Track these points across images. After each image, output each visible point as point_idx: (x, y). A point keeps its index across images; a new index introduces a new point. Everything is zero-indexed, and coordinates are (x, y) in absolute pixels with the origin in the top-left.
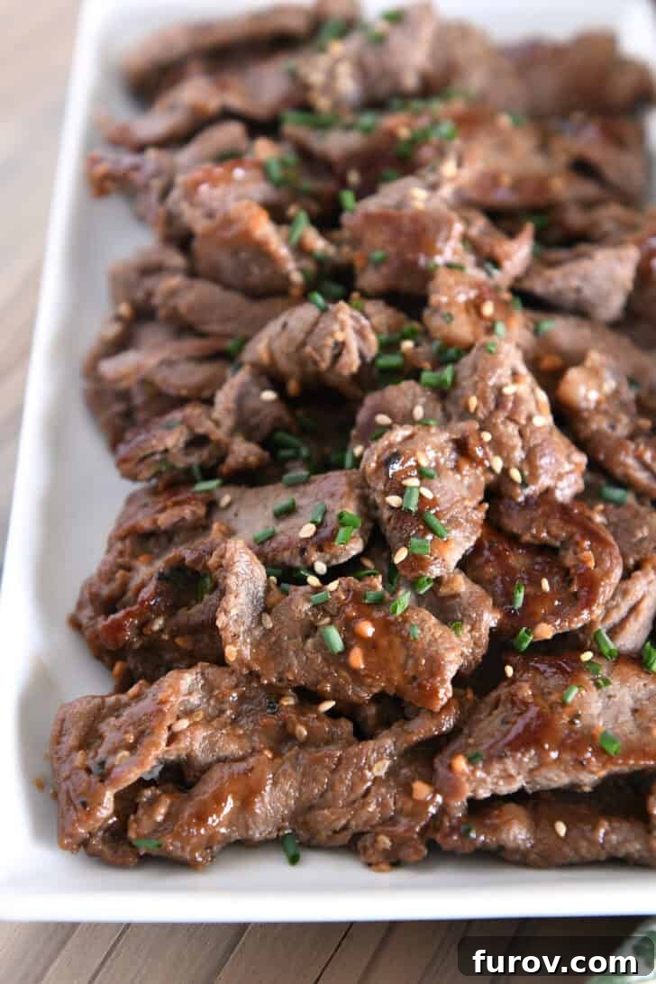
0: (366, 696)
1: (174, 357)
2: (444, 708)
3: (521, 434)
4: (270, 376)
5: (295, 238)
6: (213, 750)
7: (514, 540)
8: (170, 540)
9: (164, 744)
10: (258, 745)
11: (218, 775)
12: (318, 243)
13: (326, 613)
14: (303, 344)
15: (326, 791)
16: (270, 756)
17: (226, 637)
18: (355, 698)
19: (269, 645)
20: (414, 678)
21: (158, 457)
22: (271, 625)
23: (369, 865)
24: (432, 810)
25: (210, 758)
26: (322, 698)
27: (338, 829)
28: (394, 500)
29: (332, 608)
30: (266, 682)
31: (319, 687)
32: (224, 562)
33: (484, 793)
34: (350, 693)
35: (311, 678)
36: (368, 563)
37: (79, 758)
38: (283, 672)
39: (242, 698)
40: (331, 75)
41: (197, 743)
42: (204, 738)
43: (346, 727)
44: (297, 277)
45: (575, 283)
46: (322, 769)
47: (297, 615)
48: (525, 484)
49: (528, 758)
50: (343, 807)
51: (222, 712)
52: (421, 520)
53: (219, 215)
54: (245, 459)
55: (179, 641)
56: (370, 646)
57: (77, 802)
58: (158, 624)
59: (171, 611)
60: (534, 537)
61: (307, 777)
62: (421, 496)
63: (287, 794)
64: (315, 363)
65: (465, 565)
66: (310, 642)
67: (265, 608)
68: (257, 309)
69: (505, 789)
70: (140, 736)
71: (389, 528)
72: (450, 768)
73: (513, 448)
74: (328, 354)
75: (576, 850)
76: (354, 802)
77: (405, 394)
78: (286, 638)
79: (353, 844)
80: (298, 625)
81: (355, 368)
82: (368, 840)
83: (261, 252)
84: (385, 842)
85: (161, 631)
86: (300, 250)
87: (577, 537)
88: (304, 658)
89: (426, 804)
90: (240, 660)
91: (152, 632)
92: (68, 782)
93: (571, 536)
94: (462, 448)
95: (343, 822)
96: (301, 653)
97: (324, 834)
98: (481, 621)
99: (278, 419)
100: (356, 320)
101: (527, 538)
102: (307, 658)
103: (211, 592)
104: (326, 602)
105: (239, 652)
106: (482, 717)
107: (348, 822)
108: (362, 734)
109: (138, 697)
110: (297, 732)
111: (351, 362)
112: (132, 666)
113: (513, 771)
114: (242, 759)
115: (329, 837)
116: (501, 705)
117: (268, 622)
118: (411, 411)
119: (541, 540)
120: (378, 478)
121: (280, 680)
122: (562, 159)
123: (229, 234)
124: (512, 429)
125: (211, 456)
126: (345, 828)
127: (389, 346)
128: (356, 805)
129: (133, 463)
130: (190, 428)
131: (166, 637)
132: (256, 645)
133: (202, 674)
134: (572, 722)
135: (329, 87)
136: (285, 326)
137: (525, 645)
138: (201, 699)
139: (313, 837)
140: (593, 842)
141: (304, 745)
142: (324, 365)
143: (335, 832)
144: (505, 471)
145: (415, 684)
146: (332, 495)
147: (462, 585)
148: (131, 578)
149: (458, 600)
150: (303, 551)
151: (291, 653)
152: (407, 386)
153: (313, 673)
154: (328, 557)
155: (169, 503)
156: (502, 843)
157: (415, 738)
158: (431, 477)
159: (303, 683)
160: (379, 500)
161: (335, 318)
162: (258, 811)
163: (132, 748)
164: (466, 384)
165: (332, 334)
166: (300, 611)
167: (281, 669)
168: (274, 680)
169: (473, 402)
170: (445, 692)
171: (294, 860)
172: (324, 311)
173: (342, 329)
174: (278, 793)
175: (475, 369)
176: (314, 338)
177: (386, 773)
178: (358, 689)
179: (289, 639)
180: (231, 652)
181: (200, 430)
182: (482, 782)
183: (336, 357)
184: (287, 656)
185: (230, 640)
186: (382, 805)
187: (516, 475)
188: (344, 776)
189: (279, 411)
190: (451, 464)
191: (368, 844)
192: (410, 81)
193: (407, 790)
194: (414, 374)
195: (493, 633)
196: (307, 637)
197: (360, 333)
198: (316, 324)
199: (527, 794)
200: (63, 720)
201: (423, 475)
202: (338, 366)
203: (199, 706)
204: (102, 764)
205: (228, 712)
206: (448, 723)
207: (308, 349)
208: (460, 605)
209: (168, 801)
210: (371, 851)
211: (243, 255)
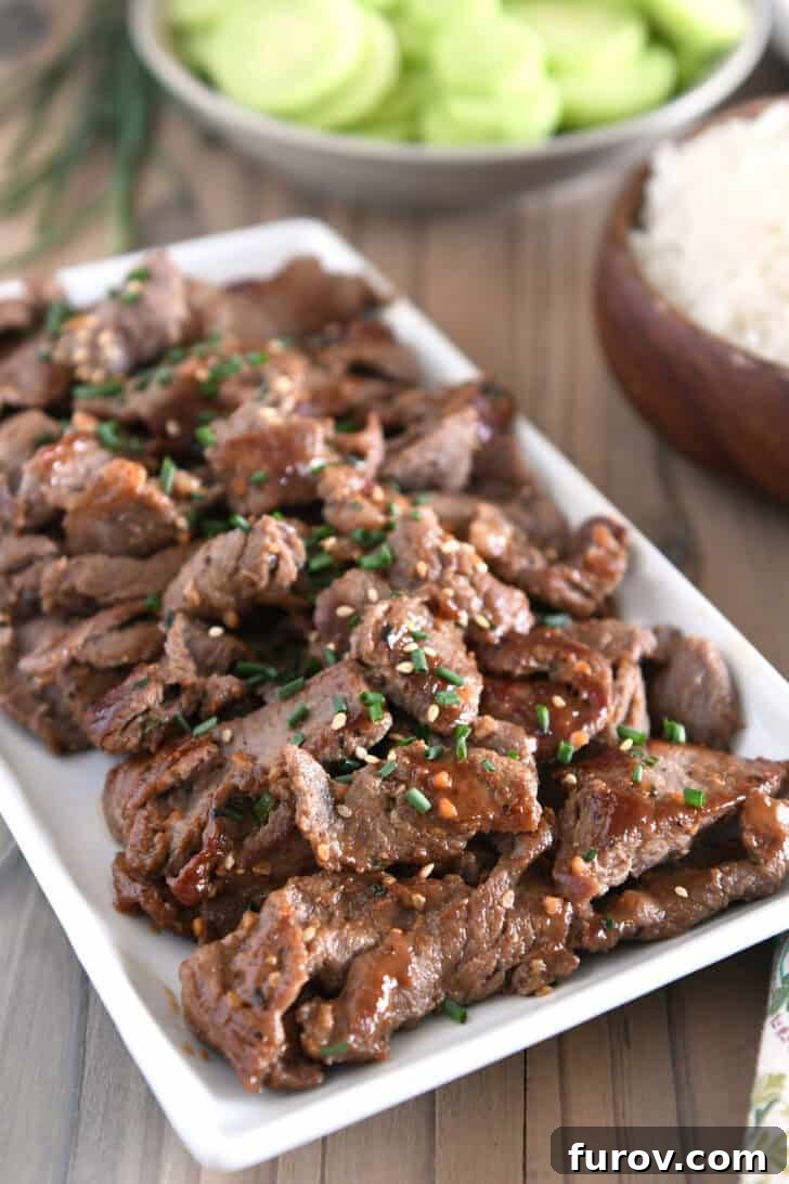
0: (462, 844)
1: (97, 632)
2: (540, 825)
3: (473, 584)
4: (204, 615)
5: (169, 486)
6: (347, 948)
7: (507, 678)
8: (189, 791)
9: (306, 953)
10: (384, 928)
11: (362, 968)
12: (192, 484)
13: (400, 782)
14: (237, 569)
15: (467, 941)
16: (400, 931)
17: (315, 839)
18: (453, 852)
19: (356, 833)
20: (506, 807)
21: (140, 719)
22: (350, 813)
23: (532, 994)
24: (567, 921)
25: (347, 956)
26: (420, 866)
27: (490, 973)
28: (405, 667)
29: (402, 775)
30: (362, 870)
31: (415, 855)
32: (287, 768)
33: (603, 889)
34: (447, 847)
35: (406, 849)
36: (398, 737)
37: (229, 1000)
38: (377, 854)
39: (345, 896)
40: (94, 346)
41: (330, 946)
42: (334, 940)
43: (456, 880)
44: (182, 523)
45: (430, 456)
46: (457, 922)
47: (372, 792)
48: (493, 627)
49: (632, 838)
50: (488, 950)
51: (332, 915)
52: (436, 675)
53: (89, 486)
54: (229, 691)
55: (256, 870)
56: (453, 794)
57: (251, 1038)
58: (230, 862)
59: (237, 844)
60: (525, 668)
61: (447, 934)
62: (427, 657)
63: (433, 960)
64: (253, 584)
65: (484, 709)
66: (394, 814)
67: (337, 801)
68: (154, 565)
69: (620, 878)
70: (280, 954)
71: (408, 695)
72: (571, 872)
73: (469, 600)
74: (265, 570)
75: (704, 904)
76: (497, 941)
77: (356, 583)
78: (369, 820)
79: (509, 984)
80: (377, 804)
81: (294, 576)
82: (521, 972)
83: (145, 506)
84: (540, 965)
85: (235, 867)
86: (177, 496)
87: (563, 654)
88: (393, 831)
89: (560, 917)
90: (334, 858)
91: (227, 871)
92: (232, 1025)
93: (556, 656)
94: (436, 608)
95: (494, 963)
96: (388, 829)
97: (479, 983)
98: (524, 748)
99: (234, 651)
100: (283, 529)
101: (519, 671)
102: (396, 830)
103: (275, 808)
104: (395, 771)
105: (331, 849)
106: (572, 823)
107: (498, 962)
108: (474, 882)
109: (254, 926)
110: (415, 903)
111: (290, 570)
112: (212, 918)
113: (624, 856)
114: (376, 945)
115: (484, 985)
116: (582, 808)
117: (346, 811)
118: (366, 596)
119: (530, 668)
120: (381, 654)
121: (375, 862)
122: (338, 368)
123: (106, 499)
124: (463, 582)
125: (190, 704)
126: (497, 970)
127: (314, 549)
128: (500, 942)
129: (118, 733)
130: (163, 682)
131: (241, 871)
132: (343, 837)
133: (298, 887)
134: (652, 795)
135: (95, 360)
136: (208, 561)
137: (570, 756)
138: (307, 910)
139: (467, 993)
140: (714, 891)
141: (425, 910)
142: (263, 583)
143: (489, 978)
144: (472, 622)
145: (509, 812)
146: (340, 687)
147: (492, 724)
148: (172, 838)
149: (495, 737)
150: (342, 741)
151: (379, 831)
152: (350, 575)
153: (405, 843)
154: (365, 740)
155: (177, 754)
156: (640, 924)
157: (527, 861)
158: (424, 638)
159: (397, 857)
160: (387, 674)
161: (264, 531)
162: (415, 984)
163: (280, 967)
164: (406, 555)
165: (265, 549)
166: (374, 788)
167: (373, 853)
168: (369, 866)
169: (422, 568)
170: (537, 811)
171: (463, 1020)
172: (248, 531)
173: (273, 540)
174: (425, 962)
175: (408, 539)
176: (247, 559)
177: (515, 904)
178: (453, 841)
179: (373, 819)
180: (324, 852)
181: (172, 681)
182: (602, 874)
183: (273, 571)
184: (376, 837)
185: (319, 840)
186: (523, 932)
187: (483, 622)
188: (479, 920)
189: (231, 643)
190: (430, 625)
191: (524, 975)
192: (174, 333)
193: (541, 911)
194: (352, 564)
195: (538, 756)
196: (388, 811)
197: (289, 542)
198: (245, 545)
199: (634, 879)
200: (193, 975)
201: (417, 638)
202: (278, 580)
203: (308, 918)
204: (258, 992)
205: (337, 913)
206: (548, 839)
207: (244, 572)
208: (499, 741)
209: (329, 1007)
210: (530, 980)
211: (122, 518)
